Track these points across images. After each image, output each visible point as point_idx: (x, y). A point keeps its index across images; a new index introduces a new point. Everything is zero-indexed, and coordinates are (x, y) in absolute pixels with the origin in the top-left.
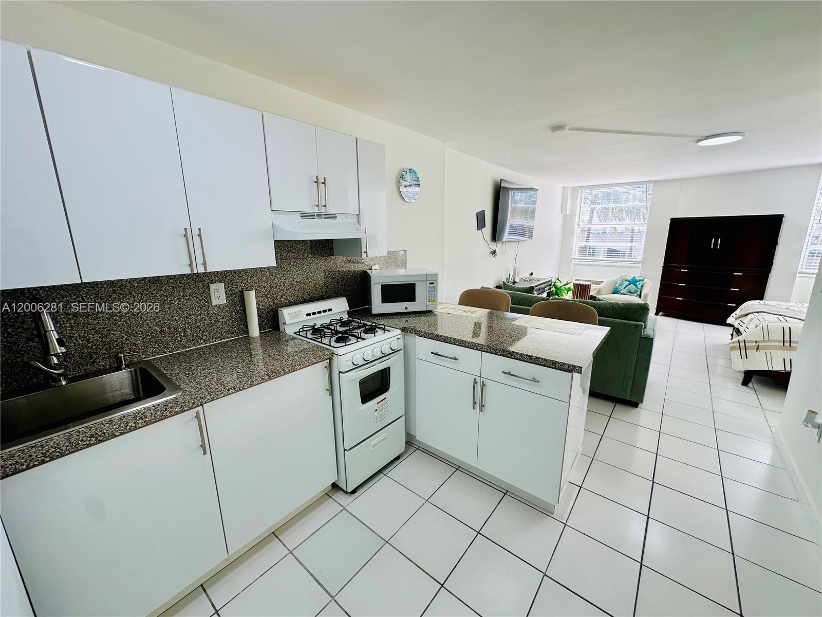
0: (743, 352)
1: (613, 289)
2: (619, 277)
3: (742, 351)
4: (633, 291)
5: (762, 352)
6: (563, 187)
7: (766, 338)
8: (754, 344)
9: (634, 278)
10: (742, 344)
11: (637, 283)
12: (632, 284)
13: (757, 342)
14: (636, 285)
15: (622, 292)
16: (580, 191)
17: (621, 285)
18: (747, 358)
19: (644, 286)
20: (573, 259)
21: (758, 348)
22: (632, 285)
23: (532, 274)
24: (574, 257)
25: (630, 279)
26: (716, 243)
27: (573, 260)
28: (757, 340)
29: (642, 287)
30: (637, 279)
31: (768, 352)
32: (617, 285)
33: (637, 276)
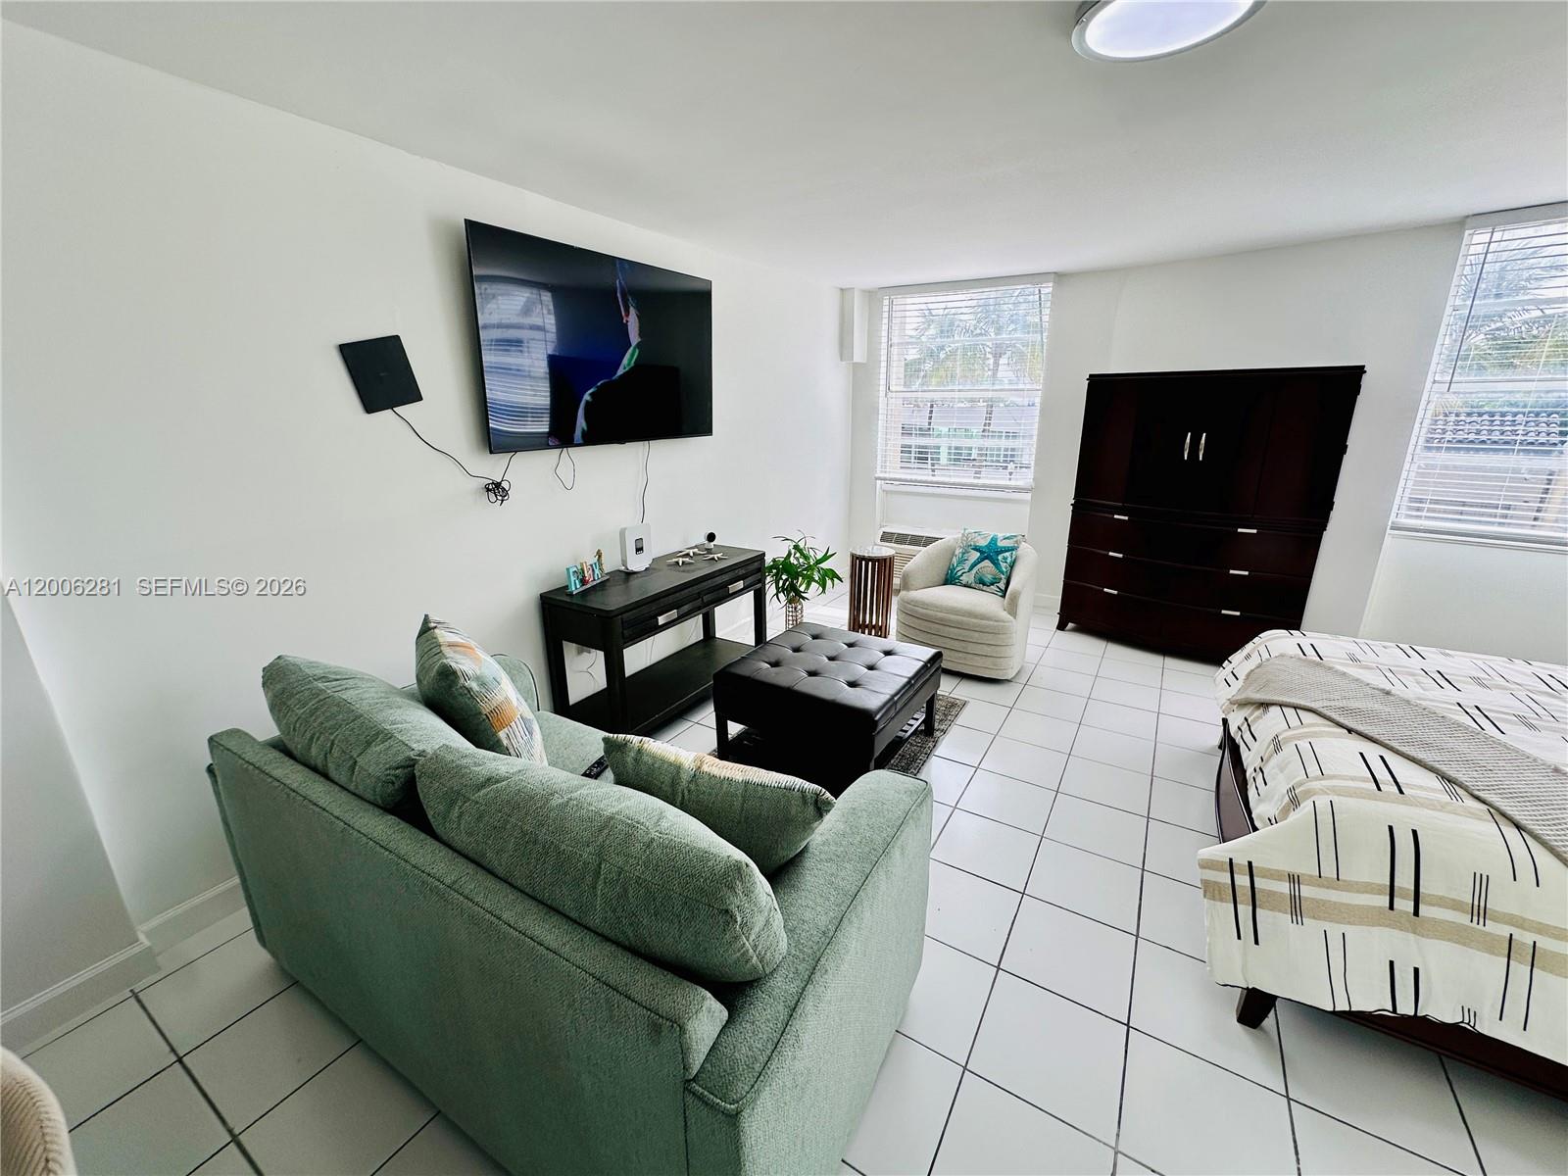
0: (1245, 910)
1: (946, 569)
2: (960, 535)
3: (1239, 906)
4: (988, 578)
5: (1312, 926)
6: (842, 290)
7: (1329, 871)
8: (1284, 888)
9: (994, 540)
10: (1242, 880)
11: (1000, 558)
12: (986, 558)
13: (1294, 879)
14: (996, 563)
15: (964, 579)
16: (886, 302)
17: (962, 561)
18: (1257, 942)
19: (1016, 564)
20: (877, 479)
21: (1296, 908)
22: (987, 563)
23: (711, 537)
24: (882, 475)
25: (983, 543)
26: (1195, 446)
27: (879, 482)
28: (1296, 870)
29: (1012, 567)
30: (1000, 544)
31: (1335, 931)
32: (955, 561)
33: (1000, 535)
